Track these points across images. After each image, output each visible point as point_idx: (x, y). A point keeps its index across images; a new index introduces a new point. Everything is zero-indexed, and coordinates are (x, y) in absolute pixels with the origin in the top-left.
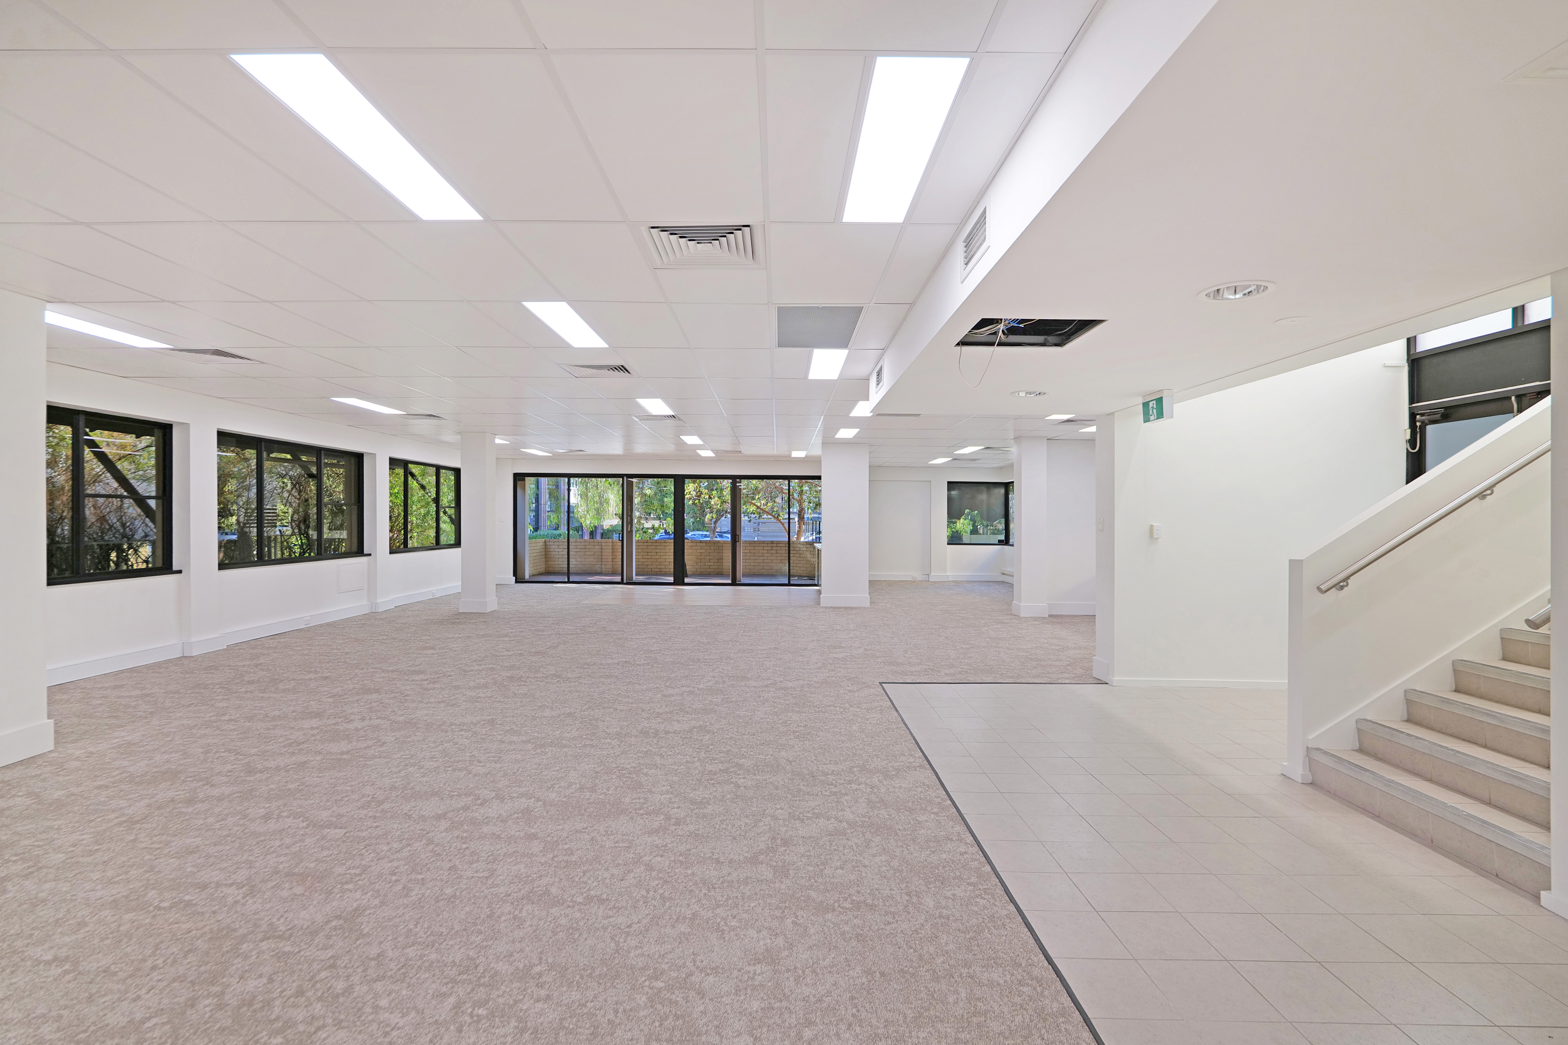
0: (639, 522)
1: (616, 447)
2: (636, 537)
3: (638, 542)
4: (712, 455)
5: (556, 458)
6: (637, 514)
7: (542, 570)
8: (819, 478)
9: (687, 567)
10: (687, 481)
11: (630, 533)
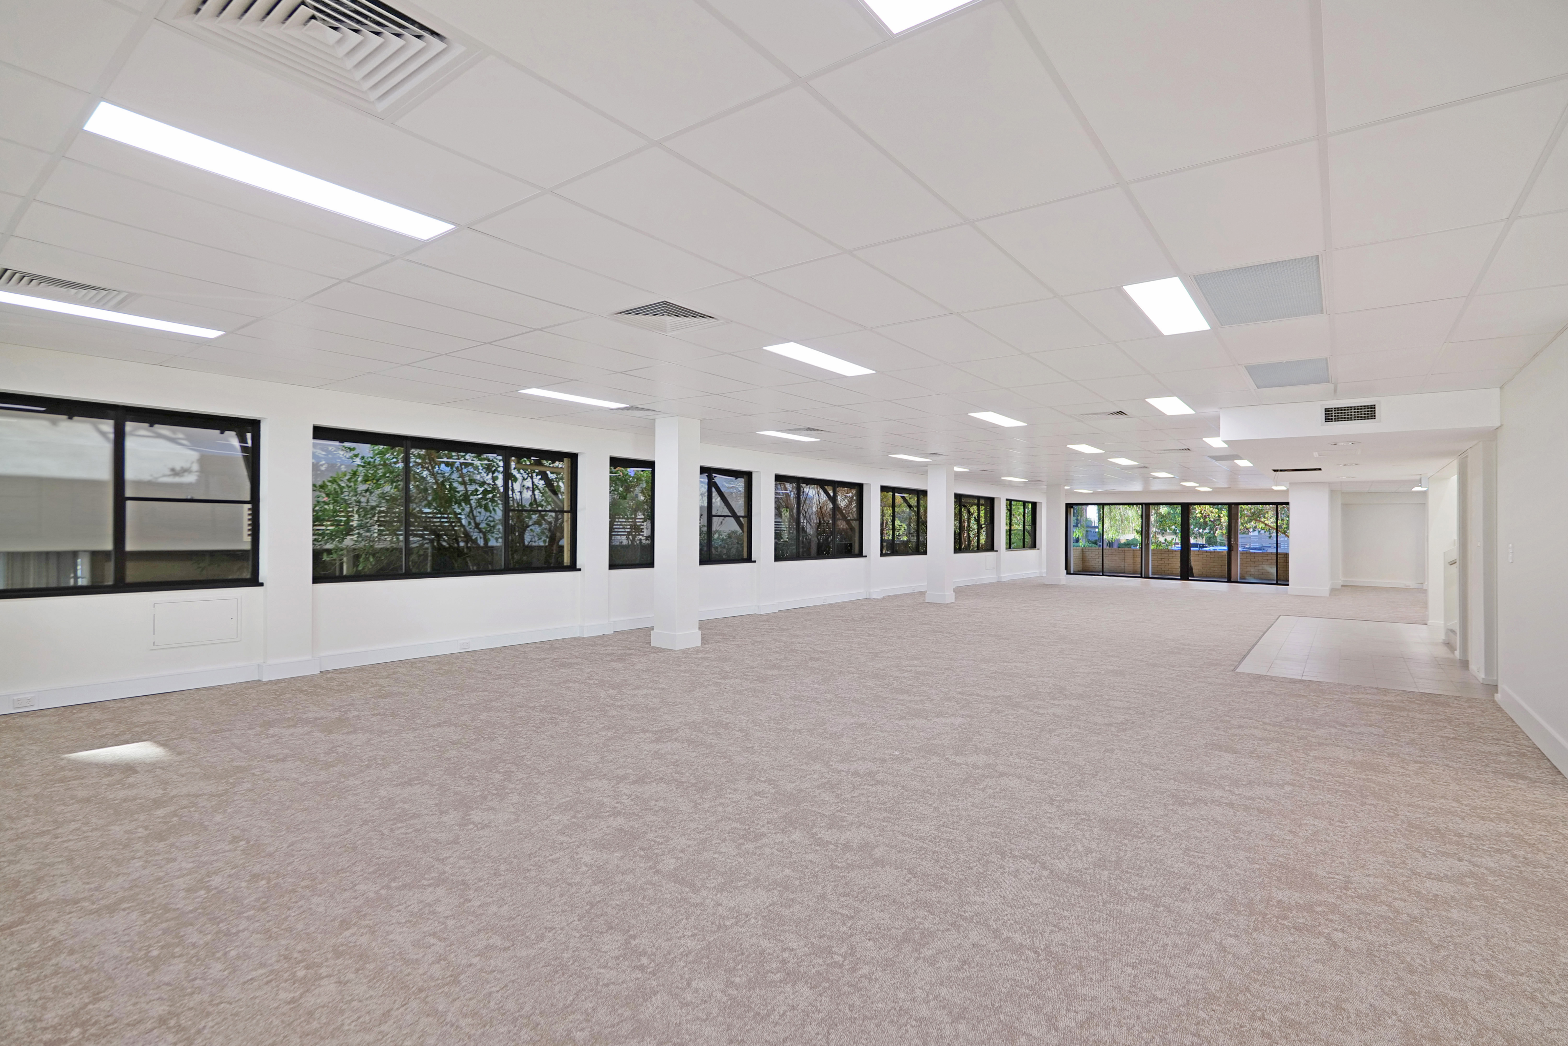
0: (1155, 536)
1: (1137, 487)
2: (1152, 547)
3: (1153, 550)
4: (1211, 490)
5: (1095, 493)
6: (1153, 529)
7: (1080, 569)
8: (1287, 504)
9: (1194, 571)
10: (1191, 507)
11: (1147, 545)
